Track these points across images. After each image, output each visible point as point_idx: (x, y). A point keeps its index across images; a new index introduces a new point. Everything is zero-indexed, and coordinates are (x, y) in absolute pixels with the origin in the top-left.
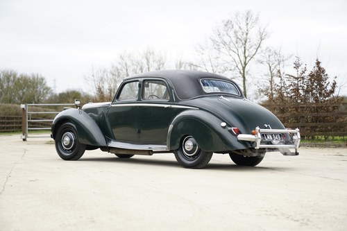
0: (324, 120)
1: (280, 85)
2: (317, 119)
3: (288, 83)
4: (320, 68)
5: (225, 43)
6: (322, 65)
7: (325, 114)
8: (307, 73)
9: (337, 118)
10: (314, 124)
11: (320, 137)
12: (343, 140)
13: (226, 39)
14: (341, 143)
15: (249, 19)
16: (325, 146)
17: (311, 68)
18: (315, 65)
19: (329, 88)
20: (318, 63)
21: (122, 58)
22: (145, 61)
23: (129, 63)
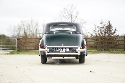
0: (112, 43)
1: (95, 30)
2: (109, 43)
3: (98, 30)
4: (110, 24)
7: (113, 41)
8: (106, 26)
9: (117, 42)
10: (108, 45)
11: (110, 50)
12: (120, 51)
16: (112, 53)
18: (108, 23)
20: (109, 22)
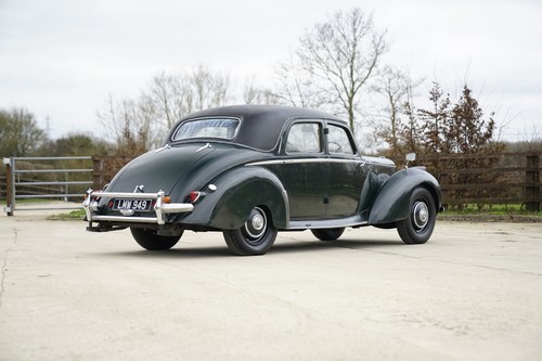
0: (476, 179)
1: (409, 126)
2: (465, 179)
3: (421, 123)
4: (469, 99)
5: (319, 60)
6: (472, 96)
7: (478, 171)
8: (451, 107)
9: (497, 176)
10: (462, 186)
11: (470, 206)
12: (506, 210)
13: (322, 53)
14: (502, 214)
15: (357, 23)
16: (480, 220)
17: (456, 100)
18: (462, 95)
19: (484, 130)
20: (467, 92)
21: (158, 81)
22: (194, 88)
23: (169, 91)
